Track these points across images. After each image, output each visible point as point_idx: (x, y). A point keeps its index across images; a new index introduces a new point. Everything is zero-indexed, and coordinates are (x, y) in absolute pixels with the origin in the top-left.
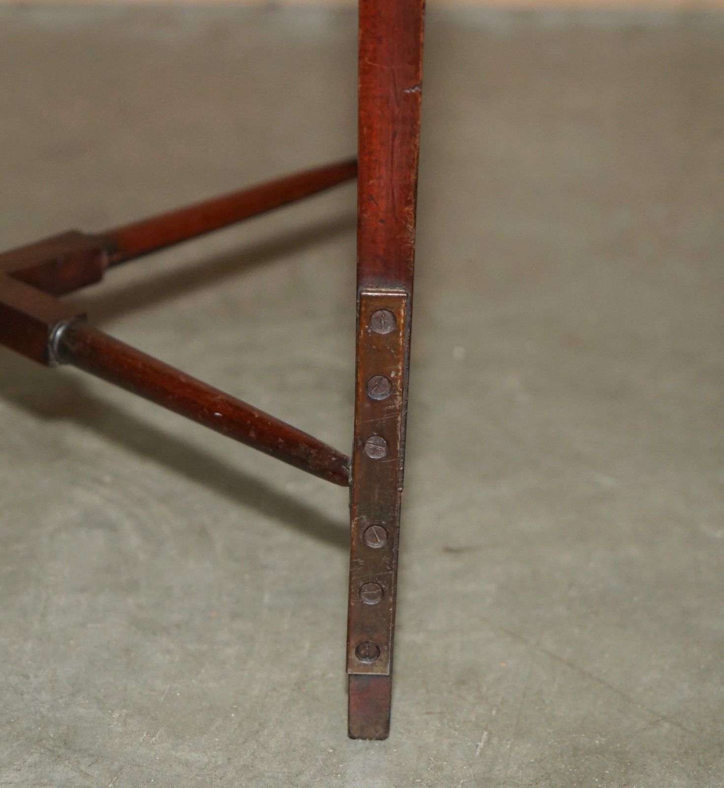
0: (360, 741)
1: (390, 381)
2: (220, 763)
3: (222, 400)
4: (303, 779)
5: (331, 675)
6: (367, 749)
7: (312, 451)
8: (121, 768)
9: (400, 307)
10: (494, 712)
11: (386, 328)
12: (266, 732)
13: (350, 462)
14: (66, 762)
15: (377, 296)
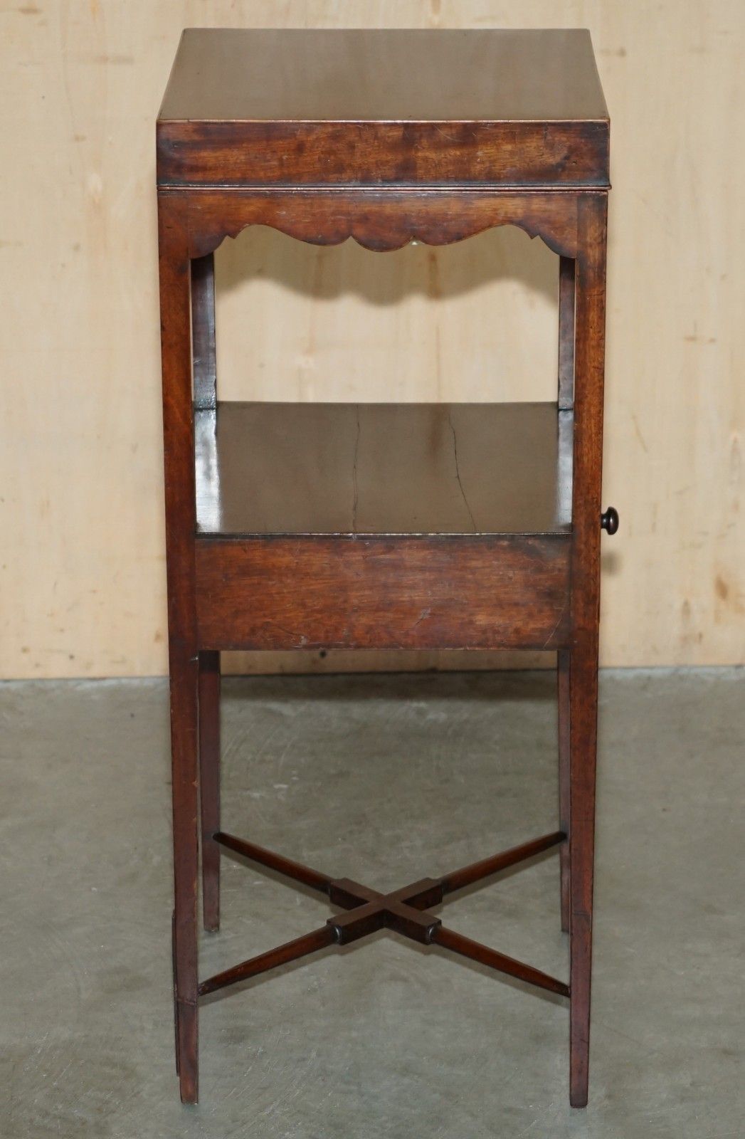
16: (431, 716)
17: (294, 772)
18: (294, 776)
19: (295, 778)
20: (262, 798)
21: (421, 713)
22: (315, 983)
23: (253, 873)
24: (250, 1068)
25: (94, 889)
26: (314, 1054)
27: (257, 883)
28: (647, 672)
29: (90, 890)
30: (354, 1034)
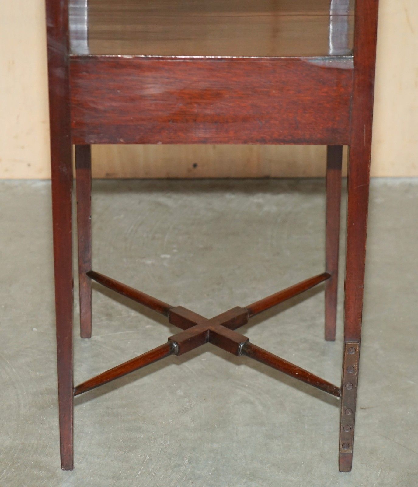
0: (342, 472)
1: (353, 367)
2: (301, 480)
3: (298, 369)
4: (327, 485)
5: (330, 452)
6: (345, 475)
7: (328, 386)
8: (272, 483)
9: (357, 347)
10: (382, 462)
11: (352, 352)
12: (313, 470)
13: (340, 390)
14: (255, 481)
15: (350, 344)
16: (266, 209)
17: (175, 246)
18: (174, 249)
19: (175, 251)
20: (153, 265)
21: (260, 206)
22: (188, 404)
23: (146, 319)
24: (140, 473)
25: (35, 329)
26: (186, 462)
27: (148, 327)
28: (408, 181)
29: (32, 330)
30: (215, 446)
